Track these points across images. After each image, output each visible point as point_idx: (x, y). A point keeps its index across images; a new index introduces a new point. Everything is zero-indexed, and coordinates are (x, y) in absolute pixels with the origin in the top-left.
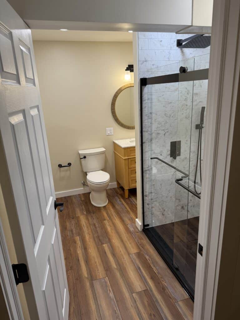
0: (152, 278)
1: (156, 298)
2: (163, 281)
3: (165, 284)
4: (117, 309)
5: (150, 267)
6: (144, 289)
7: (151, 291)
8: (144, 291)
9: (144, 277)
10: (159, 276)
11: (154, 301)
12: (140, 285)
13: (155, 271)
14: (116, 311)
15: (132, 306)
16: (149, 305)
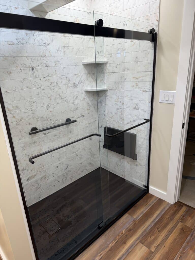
0: (125, 243)
1: (143, 233)
2: (122, 233)
3: (124, 231)
4: (178, 257)
5: (110, 250)
6: (142, 244)
7: (138, 238)
8: (143, 244)
9: (128, 250)
10: (118, 238)
11: (146, 233)
12: (140, 250)
13: (114, 244)
14: (180, 256)
15: (164, 247)
16: (153, 235)
